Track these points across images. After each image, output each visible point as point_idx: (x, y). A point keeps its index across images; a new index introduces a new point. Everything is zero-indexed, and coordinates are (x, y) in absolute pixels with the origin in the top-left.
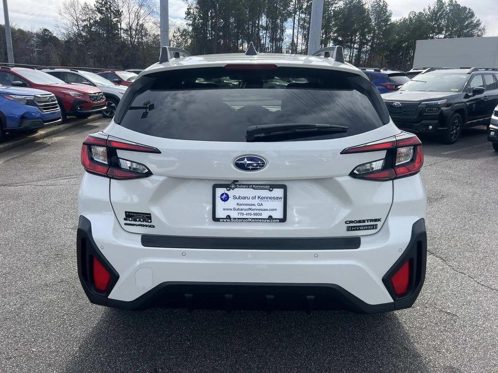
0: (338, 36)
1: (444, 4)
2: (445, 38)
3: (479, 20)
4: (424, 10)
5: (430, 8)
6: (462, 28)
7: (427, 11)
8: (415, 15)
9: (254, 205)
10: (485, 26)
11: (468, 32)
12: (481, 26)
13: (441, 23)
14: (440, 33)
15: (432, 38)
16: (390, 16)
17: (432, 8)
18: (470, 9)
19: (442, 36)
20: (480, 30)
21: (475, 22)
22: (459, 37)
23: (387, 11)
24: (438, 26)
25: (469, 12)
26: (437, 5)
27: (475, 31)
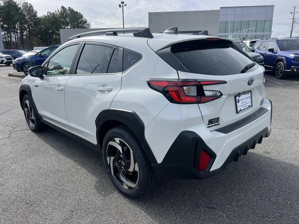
0: (3, 24)
1: (66, 9)
2: (71, 28)
3: (86, 20)
4: (56, 12)
5: (58, 11)
6: (79, 23)
7: (57, 12)
8: (51, 14)
9: (245, 102)
10: (89, 23)
11: (82, 25)
12: (88, 22)
13: (67, 20)
14: (68, 25)
15: (64, 28)
16: (36, 13)
17: (60, 11)
18: (80, 13)
19: (69, 27)
20: (87, 25)
21: (84, 20)
22: (78, 28)
23: (33, 10)
24: (66, 21)
25: (80, 15)
26: (62, 9)
27: (85, 25)
